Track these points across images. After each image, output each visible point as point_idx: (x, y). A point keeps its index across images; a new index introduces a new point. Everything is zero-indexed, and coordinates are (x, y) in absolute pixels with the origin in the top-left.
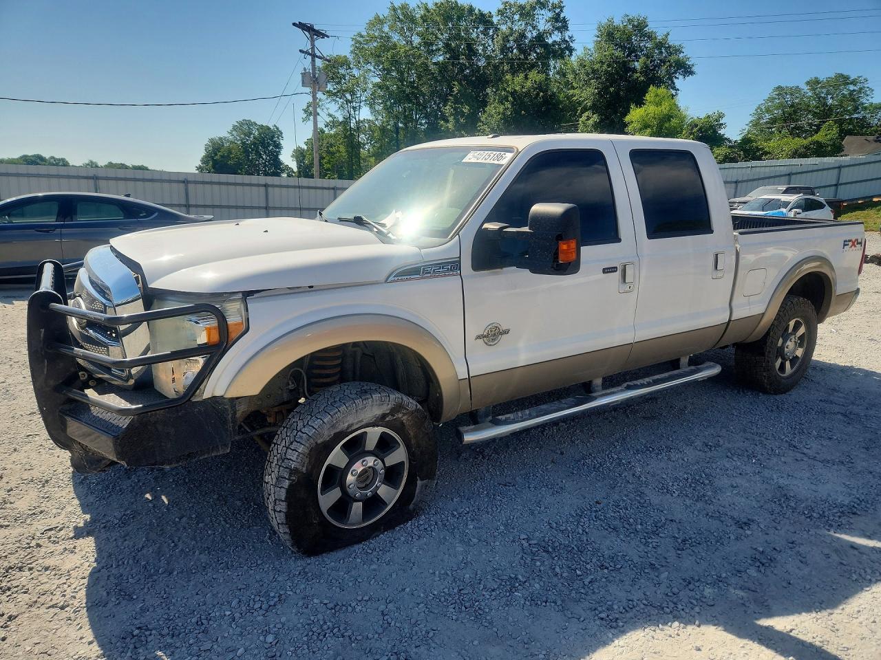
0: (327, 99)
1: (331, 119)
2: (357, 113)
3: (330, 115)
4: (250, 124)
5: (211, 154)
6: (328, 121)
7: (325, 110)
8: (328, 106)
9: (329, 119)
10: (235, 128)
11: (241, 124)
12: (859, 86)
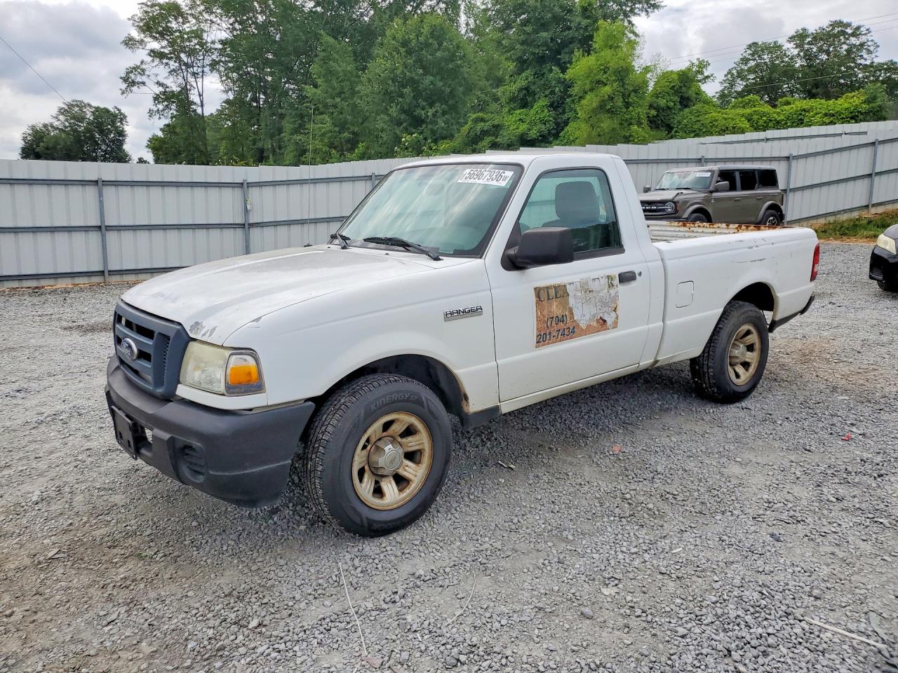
0: (153, 61)
1: (161, 89)
2: (199, 80)
3: (158, 83)
4: (81, 105)
5: (32, 145)
6: (158, 93)
7: (152, 77)
8: (155, 70)
9: (159, 90)
10: (62, 111)
11: (70, 106)
12: (863, 39)
